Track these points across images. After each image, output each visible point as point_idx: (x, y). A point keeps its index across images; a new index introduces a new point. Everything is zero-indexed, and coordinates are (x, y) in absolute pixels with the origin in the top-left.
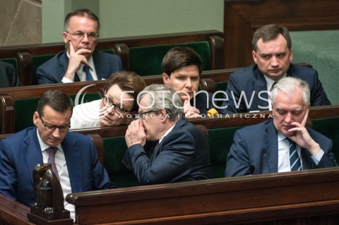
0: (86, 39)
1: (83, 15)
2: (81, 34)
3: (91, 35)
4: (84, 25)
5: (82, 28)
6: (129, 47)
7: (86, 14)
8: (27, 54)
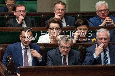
0: (60, 11)
1: (59, 3)
2: (59, 10)
3: (62, 10)
4: (60, 7)
5: (59, 8)
6: (82, 15)
7: (61, 3)
8: (45, 15)
